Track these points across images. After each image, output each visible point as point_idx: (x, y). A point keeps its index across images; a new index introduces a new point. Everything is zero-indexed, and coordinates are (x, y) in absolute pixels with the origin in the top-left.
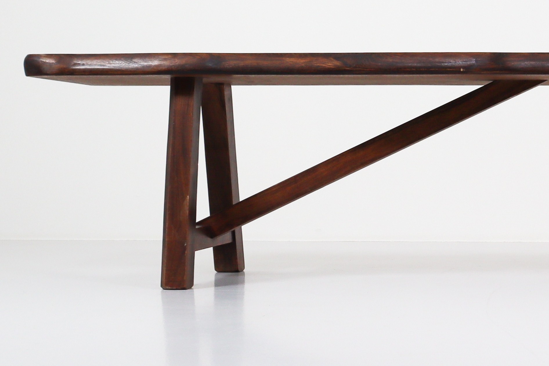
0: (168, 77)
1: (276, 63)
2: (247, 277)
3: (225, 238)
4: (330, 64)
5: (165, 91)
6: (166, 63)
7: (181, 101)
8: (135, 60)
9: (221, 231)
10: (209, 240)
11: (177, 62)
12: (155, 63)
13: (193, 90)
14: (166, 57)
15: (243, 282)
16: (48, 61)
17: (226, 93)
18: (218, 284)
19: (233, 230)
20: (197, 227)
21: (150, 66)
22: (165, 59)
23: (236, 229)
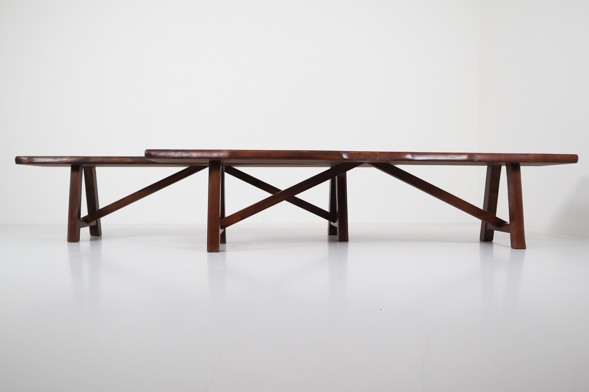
0: (70, 165)
1: (105, 160)
2: (103, 238)
3: (94, 223)
4: (129, 160)
5: (68, 169)
6: (69, 160)
7: (75, 173)
8: (57, 159)
9: (92, 220)
10: (86, 224)
11: (73, 160)
12: (65, 160)
13: (79, 169)
14: (68, 158)
15: (101, 239)
16: (24, 159)
17: (93, 170)
18: (91, 240)
19: (96, 220)
20: (81, 219)
21: (63, 161)
22: (68, 159)
23: (98, 220)
